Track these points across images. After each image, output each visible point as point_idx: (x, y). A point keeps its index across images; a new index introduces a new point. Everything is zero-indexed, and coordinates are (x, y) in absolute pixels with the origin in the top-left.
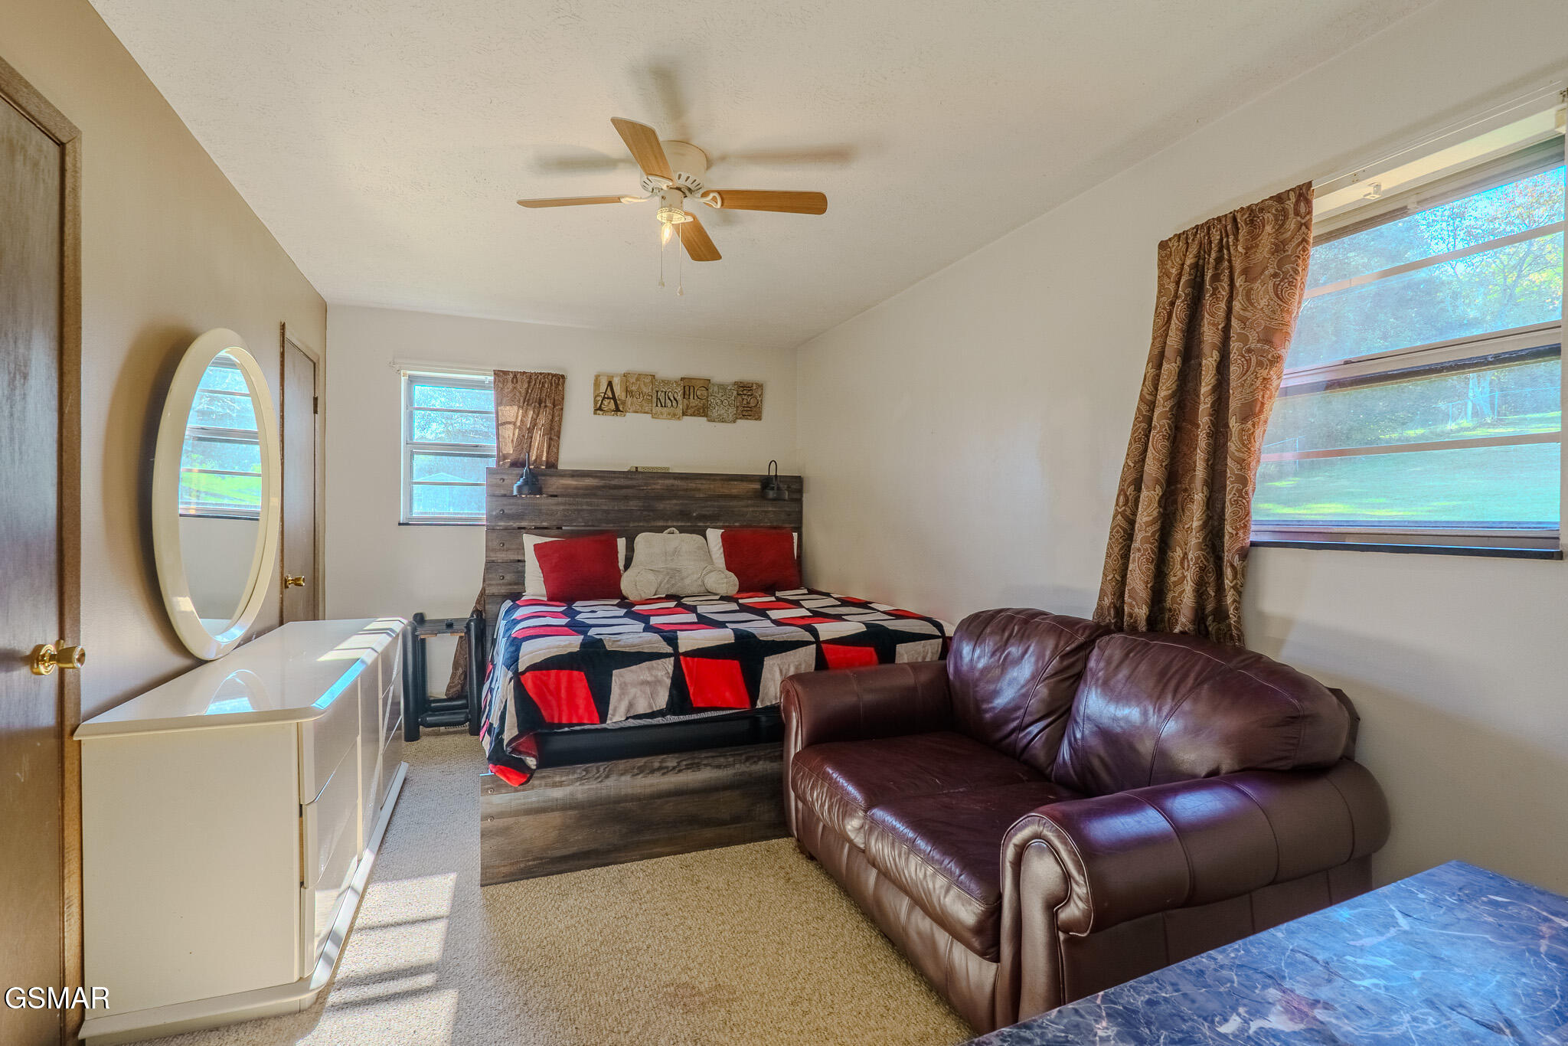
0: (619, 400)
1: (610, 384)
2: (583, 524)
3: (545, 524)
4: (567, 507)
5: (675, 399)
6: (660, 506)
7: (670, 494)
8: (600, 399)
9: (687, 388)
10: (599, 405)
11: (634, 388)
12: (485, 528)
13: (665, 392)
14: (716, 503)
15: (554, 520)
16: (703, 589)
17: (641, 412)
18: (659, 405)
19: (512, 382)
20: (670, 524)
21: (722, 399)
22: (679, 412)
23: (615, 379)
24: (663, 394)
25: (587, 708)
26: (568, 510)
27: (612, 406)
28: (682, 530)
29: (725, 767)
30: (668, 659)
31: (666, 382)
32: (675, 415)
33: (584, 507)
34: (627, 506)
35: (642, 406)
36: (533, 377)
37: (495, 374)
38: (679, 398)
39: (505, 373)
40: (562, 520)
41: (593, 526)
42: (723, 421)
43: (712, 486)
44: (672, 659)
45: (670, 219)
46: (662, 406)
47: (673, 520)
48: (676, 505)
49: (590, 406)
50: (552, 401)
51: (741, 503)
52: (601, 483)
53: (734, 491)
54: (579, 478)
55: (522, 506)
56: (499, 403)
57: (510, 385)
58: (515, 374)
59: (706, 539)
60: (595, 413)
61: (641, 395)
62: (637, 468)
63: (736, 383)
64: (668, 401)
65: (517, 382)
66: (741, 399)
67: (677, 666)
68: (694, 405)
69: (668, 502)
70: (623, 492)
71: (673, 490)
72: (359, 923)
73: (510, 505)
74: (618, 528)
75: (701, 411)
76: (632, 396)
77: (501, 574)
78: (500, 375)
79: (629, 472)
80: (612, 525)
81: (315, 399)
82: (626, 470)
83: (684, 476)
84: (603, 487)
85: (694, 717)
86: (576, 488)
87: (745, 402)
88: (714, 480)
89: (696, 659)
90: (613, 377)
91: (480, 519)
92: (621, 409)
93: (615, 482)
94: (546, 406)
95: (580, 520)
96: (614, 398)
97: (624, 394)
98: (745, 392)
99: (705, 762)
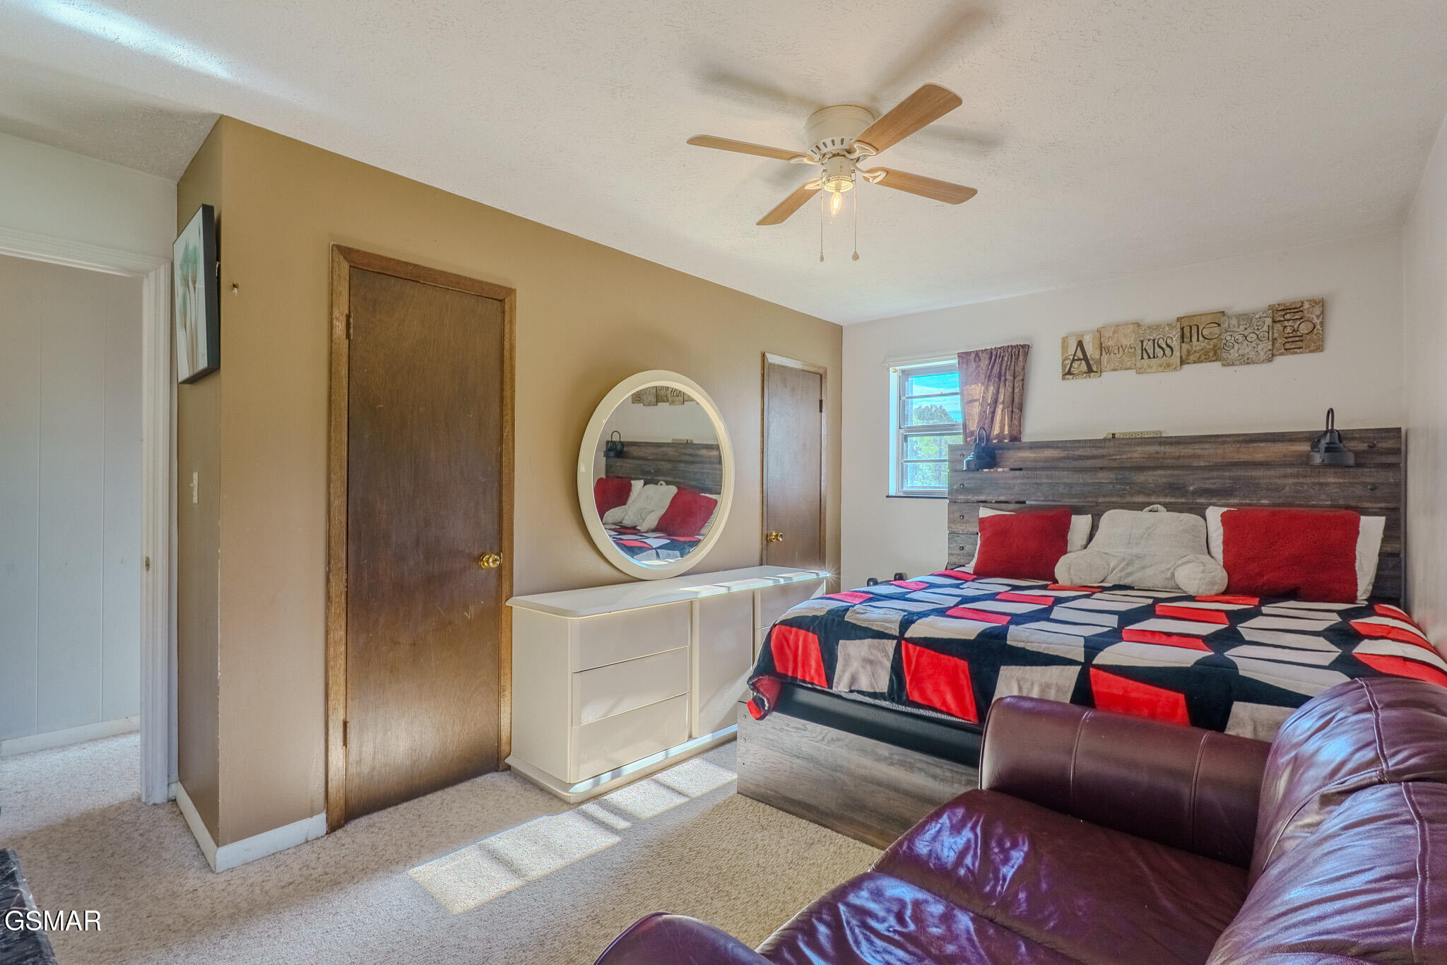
0: (1092, 359)
1: (1080, 344)
2: (1043, 499)
3: (1002, 498)
4: (1026, 481)
5: (1168, 346)
6: (1140, 478)
7: (1155, 464)
8: (1069, 362)
9: (1187, 330)
10: (1068, 368)
11: (1111, 343)
12: (948, 501)
13: (1154, 340)
14: (1227, 474)
15: (1012, 494)
16: (1171, 584)
17: (1122, 369)
18: (1145, 356)
19: (975, 361)
20: (1153, 499)
21: (1246, 333)
22: (1176, 359)
23: (1085, 337)
24: (1151, 343)
25: (817, 671)
26: (1026, 484)
27: (1084, 367)
28: (1170, 507)
29: (942, 780)
30: (891, 641)
31: (1157, 327)
32: (1169, 365)
33: (1044, 481)
34: (1097, 479)
35: (1121, 362)
36: (994, 353)
37: (959, 356)
38: (1175, 343)
39: (968, 354)
40: (1019, 494)
41: (1054, 501)
42: (1249, 362)
43: (1220, 451)
44: (895, 642)
45: (838, 189)
46: (1149, 357)
47: (1159, 496)
48: (1160, 476)
49: (1059, 372)
50: (1012, 373)
51: (1272, 473)
52: (1064, 454)
53: (1260, 457)
54: (1038, 450)
55: (980, 480)
56: (964, 383)
57: (973, 365)
58: (977, 353)
59: (1206, 520)
60: (1063, 378)
61: (1121, 349)
62: (1113, 434)
63: (1271, 307)
64: (1157, 349)
65: (980, 360)
66: (1281, 329)
67: (898, 650)
68: (1198, 348)
69: (1150, 473)
70: (1089, 463)
71: (1158, 459)
72: (659, 776)
73: (969, 479)
74: (1084, 504)
75: (1211, 354)
76: (1108, 352)
77: (961, 545)
78: (963, 357)
79: (1105, 440)
80: (1076, 500)
81: (821, 402)
82: (1102, 438)
83: (1174, 440)
84: (1064, 458)
85: (909, 710)
86: (1035, 461)
87: (1289, 330)
88: (1224, 443)
89: (918, 648)
90: (1083, 335)
91: (943, 493)
92: (1095, 369)
93: (1081, 452)
94: (1006, 380)
95: (1039, 494)
96: (1085, 358)
97: (1098, 352)
98: (1288, 316)
99: (918, 765)
